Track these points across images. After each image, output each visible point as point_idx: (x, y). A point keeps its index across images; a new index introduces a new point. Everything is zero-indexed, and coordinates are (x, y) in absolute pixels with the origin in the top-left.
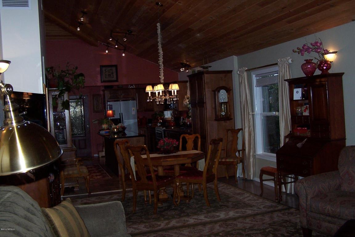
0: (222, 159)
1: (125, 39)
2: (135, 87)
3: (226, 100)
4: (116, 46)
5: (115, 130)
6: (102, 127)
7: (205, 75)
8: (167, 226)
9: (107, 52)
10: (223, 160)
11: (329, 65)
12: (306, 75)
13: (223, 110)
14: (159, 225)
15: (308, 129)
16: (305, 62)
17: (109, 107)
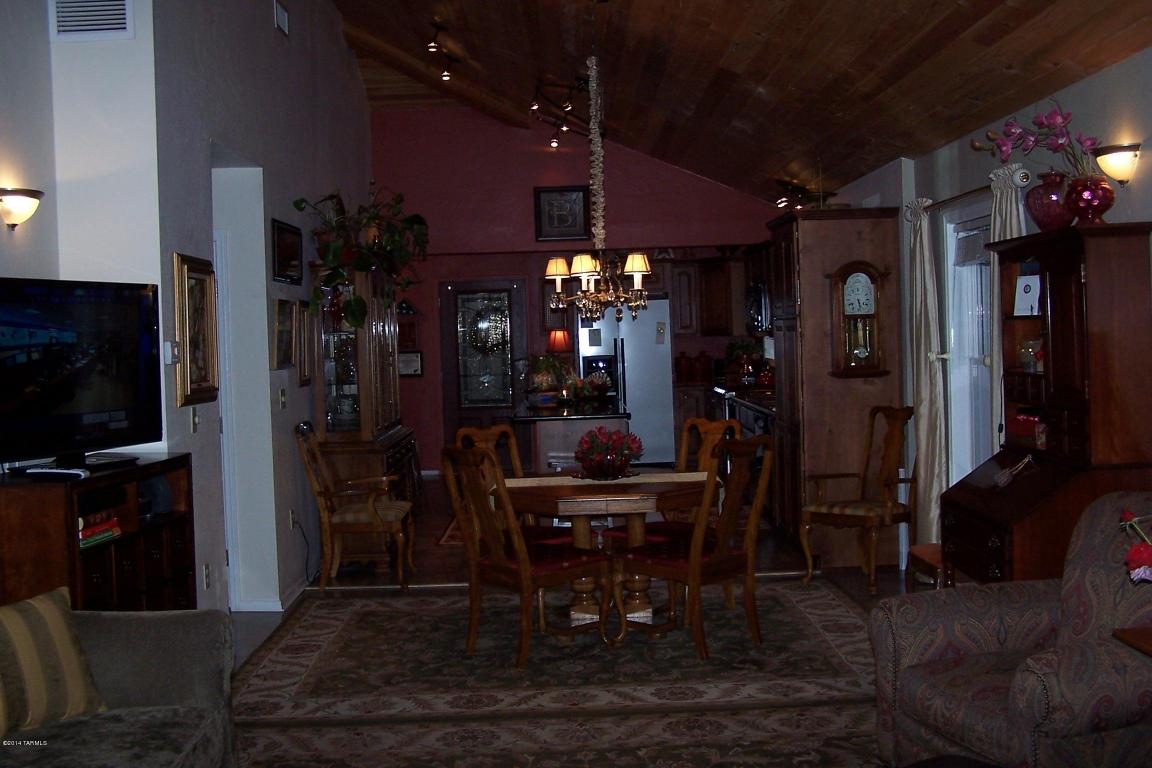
0: (832, 506)
1: (567, 107)
2: (672, 256)
3: (869, 309)
4: (565, 129)
5: (564, 392)
6: (533, 383)
7: (800, 221)
8: (727, 699)
9: (554, 145)
10: (836, 510)
11: (1106, 193)
12: (1040, 227)
13: (861, 340)
14: (699, 692)
15: (1041, 421)
16: (1041, 182)
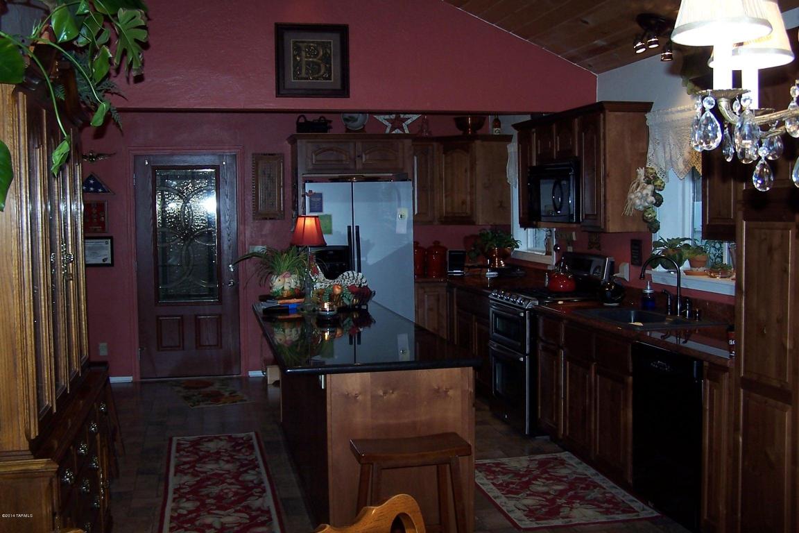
6: (271, 287)
17: (311, 201)
